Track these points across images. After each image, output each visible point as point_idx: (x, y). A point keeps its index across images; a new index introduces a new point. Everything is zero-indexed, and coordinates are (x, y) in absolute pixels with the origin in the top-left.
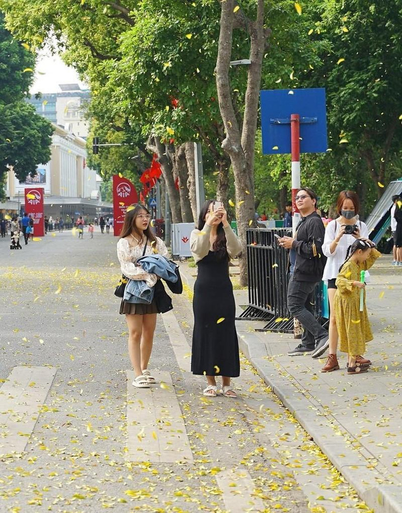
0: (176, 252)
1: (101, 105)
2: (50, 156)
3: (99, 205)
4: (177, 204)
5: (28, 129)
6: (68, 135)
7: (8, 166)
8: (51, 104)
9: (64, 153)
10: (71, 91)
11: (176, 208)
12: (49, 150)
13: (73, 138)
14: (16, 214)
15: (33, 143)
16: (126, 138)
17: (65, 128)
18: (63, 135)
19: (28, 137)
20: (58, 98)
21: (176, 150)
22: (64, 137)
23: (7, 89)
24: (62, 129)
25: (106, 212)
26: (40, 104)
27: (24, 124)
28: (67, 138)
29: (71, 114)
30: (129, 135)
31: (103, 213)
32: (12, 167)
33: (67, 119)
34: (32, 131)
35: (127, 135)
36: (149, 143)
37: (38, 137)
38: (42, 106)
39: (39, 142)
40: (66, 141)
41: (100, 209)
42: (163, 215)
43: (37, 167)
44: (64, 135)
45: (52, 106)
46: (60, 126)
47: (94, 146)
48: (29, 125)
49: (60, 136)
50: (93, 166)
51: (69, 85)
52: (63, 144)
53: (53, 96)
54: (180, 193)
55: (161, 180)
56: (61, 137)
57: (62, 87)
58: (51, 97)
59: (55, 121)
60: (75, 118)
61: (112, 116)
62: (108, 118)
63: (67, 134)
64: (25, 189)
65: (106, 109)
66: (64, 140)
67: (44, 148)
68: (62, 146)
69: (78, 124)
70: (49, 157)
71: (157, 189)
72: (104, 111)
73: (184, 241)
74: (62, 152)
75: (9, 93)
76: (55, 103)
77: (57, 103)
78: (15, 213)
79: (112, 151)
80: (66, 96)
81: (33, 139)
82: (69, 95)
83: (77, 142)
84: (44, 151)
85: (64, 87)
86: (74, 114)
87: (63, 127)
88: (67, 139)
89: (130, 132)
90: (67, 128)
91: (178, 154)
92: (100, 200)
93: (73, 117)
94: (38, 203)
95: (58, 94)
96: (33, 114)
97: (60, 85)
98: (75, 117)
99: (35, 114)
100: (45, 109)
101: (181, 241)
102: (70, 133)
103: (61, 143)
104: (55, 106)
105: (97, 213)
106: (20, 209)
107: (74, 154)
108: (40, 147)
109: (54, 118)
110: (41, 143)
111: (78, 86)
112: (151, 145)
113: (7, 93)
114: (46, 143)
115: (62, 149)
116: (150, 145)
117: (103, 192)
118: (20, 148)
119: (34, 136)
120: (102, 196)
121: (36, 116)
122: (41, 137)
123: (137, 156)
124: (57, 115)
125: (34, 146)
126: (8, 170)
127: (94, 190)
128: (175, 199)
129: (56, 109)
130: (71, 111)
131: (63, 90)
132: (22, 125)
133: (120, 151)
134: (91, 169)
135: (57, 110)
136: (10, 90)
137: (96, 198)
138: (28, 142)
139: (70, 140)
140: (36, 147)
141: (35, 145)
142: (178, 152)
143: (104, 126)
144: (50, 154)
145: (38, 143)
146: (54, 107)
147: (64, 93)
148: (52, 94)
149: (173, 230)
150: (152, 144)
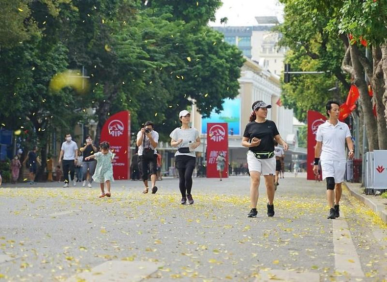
0: (370, 185)
1: (294, 26)
2: (239, 90)
3: (295, 151)
4: (375, 134)
5: (215, 57)
6: (263, 72)
7: (189, 99)
8: (245, 38)
9: (257, 91)
10: (268, 25)
11: (374, 139)
12: (238, 83)
13: (268, 75)
14: (201, 157)
15: (220, 73)
16: (321, 64)
17: (259, 64)
18: (256, 71)
19: (215, 66)
20: (253, 32)
21: (374, 67)
22: (258, 74)
23: (190, 10)
24: (255, 64)
25: (303, 159)
26: (234, 38)
27: (210, 52)
28: (261, 74)
29: (267, 50)
30: (325, 61)
31: (300, 161)
32: (194, 101)
33: (262, 55)
34: (219, 60)
35: (323, 61)
36: (344, 63)
37: (226, 67)
38: (235, 40)
39: (227, 72)
40: (260, 77)
41: (297, 156)
42: (361, 152)
43: (224, 102)
44: (258, 72)
45: (247, 40)
46: (255, 61)
47: (285, 74)
48: (216, 53)
49: (253, 71)
50: (288, 105)
51: (266, 17)
52: (256, 81)
53: (248, 29)
54: (378, 118)
55: (360, 112)
56: (255, 73)
57: (258, 19)
58: (246, 30)
59: (250, 57)
60: (271, 55)
61: (306, 39)
62: (302, 40)
63: (261, 70)
64: (208, 124)
65: (299, 31)
66: (258, 77)
67: (231, 80)
68: (255, 83)
69: (275, 61)
70: (237, 91)
71: (357, 125)
72: (297, 33)
73: (379, 171)
74: (254, 89)
75: (192, 14)
76: (250, 37)
77: (252, 37)
78: (199, 155)
79: (307, 82)
80: (262, 30)
81: (220, 69)
82: (266, 28)
83: (272, 80)
84: (233, 84)
85: (261, 19)
86: (271, 50)
87: (258, 63)
88: (261, 76)
89: (326, 58)
90: (261, 63)
91: (376, 72)
92: (297, 145)
93: (269, 53)
94: (222, 140)
95: (254, 27)
96: (221, 42)
97: (256, 18)
98: (272, 53)
99: (223, 41)
100: (239, 44)
101: (375, 171)
102: (264, 69)
103: (254, 80)
104: (250, 40)
105: (293, 161)
106: (205, 151)
107: (268, 93)
108: (228, 78)
109: (249, 54)
110: (229, 74)
111: (277, 19)
112: (347, 66)
113: (190, 14)
114: (235, 75)
115: (256, 87)
116: (345, 64)
117: (301, 137)
118: (205, 79)
119: (221, 66)
120: (299, 141)
121: (224, 43)
122: (229, 68)
123: (334, 88)
124: (252, 50)
125: (221, 78)
126: (190, 103)
127: (289, 133)
128: (372, 128)
129: (250, 44)
130: (268, 46)
131: (259, 23)
132: (207, 53)
133: (316, 82)
134: (286, 108)
135: (252, 45)
136: (194, 12)
137: (292, 143)
138: (214, 73)
139: (265, 77)
140: (223, 78)
141: (222, 76)
142: (376, 69)
143: (300, 57)
144: (239, 88)
145: (225, 74)
146: (248, 42)
147: (260, 27)
148: (248, 27)
149: (367, 159)
150: (348, 64)
